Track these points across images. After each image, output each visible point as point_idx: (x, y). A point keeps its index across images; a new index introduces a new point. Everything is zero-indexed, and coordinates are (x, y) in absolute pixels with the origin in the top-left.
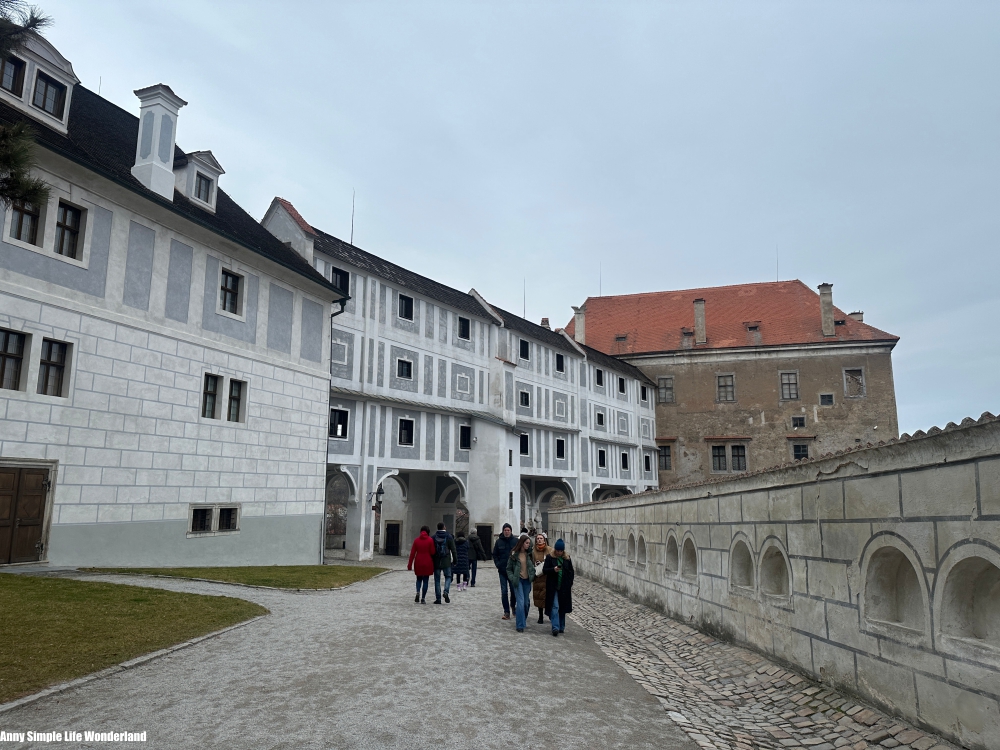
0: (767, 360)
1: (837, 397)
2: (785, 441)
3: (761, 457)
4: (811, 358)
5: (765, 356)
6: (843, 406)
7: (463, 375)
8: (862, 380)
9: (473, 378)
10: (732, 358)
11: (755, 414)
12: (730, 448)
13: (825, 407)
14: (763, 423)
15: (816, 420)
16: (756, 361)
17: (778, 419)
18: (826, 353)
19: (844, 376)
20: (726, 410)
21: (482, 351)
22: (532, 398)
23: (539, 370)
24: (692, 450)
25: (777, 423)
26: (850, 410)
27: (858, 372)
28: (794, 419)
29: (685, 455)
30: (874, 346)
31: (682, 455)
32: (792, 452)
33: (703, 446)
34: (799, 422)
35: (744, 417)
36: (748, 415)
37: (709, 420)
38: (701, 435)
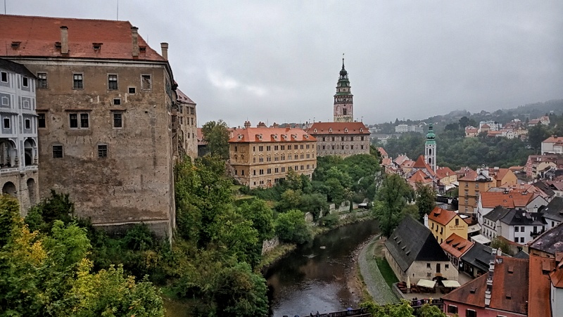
0: (101, 67)
1: (137, 89)
2: (109, 112)
3: (97, 120)
4: (125, 68)
5: (100, 65)
6: (140, 94)
8: (150, 81)
10: (83, 64)
11: (94, 97)
12: (80, 115)
13: (131, 94)
14: (98, 101)
15: (126, 101)
16: (95, 67)
17: (106, 100)
18: (133, 65)
19: (141, 78)
20: (78, 93)
24: (58, 116)
25: (106, 102)
26: (143, 96)
27: (149, 77)
28: (115, 100)
29: (54, 119)
30: (156, 64)
31: (52, 119)
32: (113, 117)
33: (65, 114)
34: (117, 102)
35: (88, 98)
36: (90, 97)
37: (68, 99)
38: (63, 108)
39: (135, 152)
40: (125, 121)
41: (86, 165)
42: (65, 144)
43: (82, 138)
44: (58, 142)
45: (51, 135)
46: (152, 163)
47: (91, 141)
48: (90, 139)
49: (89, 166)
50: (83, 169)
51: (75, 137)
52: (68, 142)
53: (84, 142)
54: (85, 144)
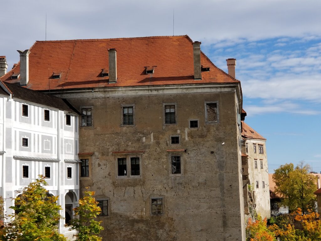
0: (156, 96)
1: (200, 122)
2: (166, 154)
4: (185, 94)
5: (155, 93)
6: (204, 128)
8: (217, 110)
10: (134, 94)
11: (146, 135)
12: (130, 159)
13: (193, 129)
14: (152, 140)
15: (187, 139)
16: (149, 96)
17: (162, 138)
18: (195, 91)
19: (206, 107)
20: (128, 132)
24: (104, 162)
25: (161, 141)
26: (208, 131)
27: (215, 105)
28: (173, 138)
29: (99, 165)
30: (225, 87)
31: (97, 165)
32: (170, 161)
33: (112, 158)
34: (175, 140)
35: (140, 137)
36: (142, 136)
37: (116, 140)
38: (110, 150)
39: (198, 207)
40: (185, 166)
41: (136, 226)
42: (111, 197)
43: (131, 189)
44: (103, 195)
45: (95, 187)
46: (220, 223)
47: (143, 193)
48: (142, 191)
49: (141, 228)
50: (133, 232)
51: (124, 188)
52: (115, 195)
53: (135, 195)
54: (135, 197)
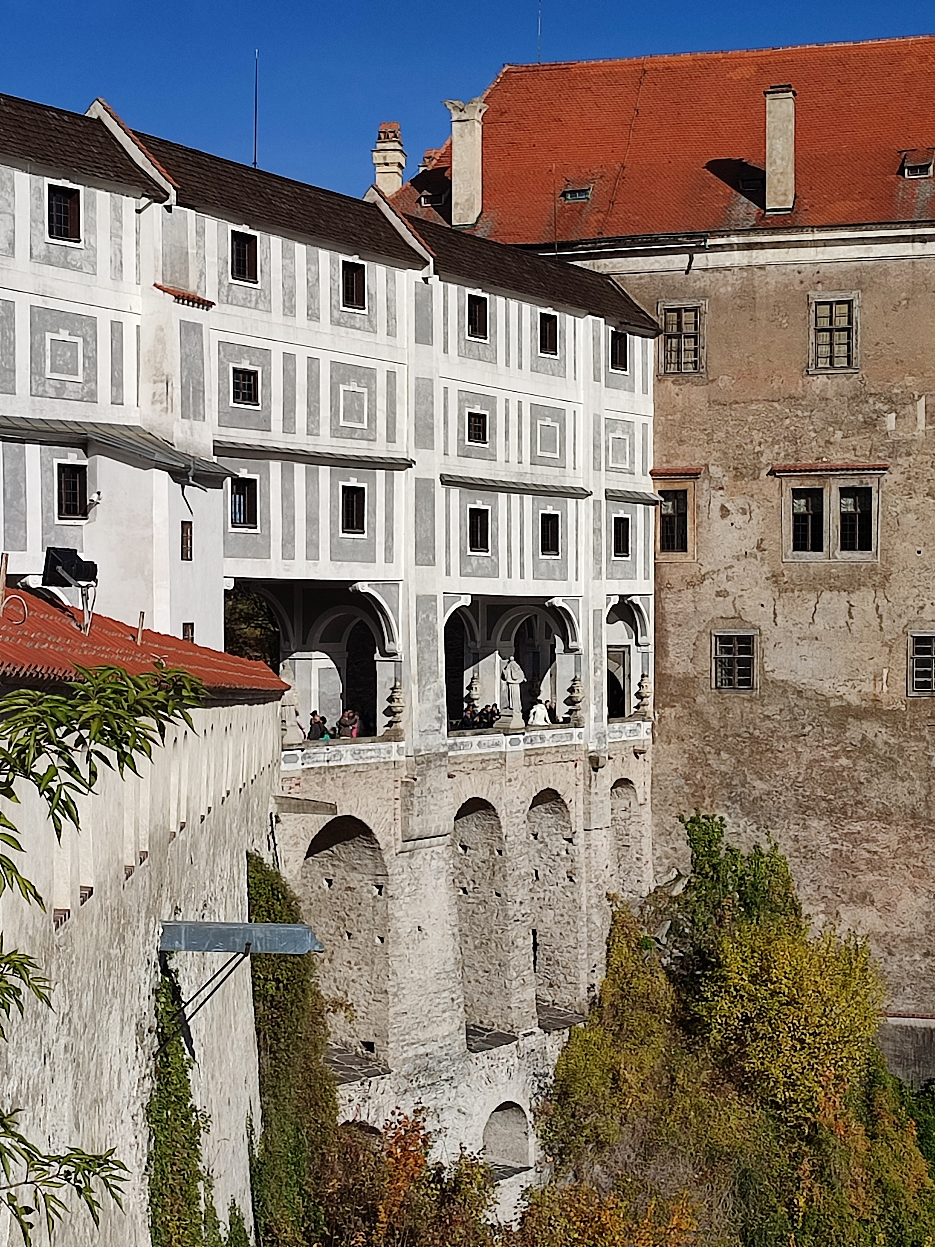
7: (64, 335)
9: (91, 341)
10: (855, 252)
11: (901, 404)
12: (836, 493)
14: (921, 426)
16: (915, 262)
20: (830, 394)
21: (118, 268)
22: (267, 385)
23: (290, 309)
24: (740, 501)
29: (725, 512)
31: (716, 513)
33: (770, 488)
35: (875, 411)
36: (886, 408)
37: (788, 421)
38: (763, 460)
41: (856, 731)
42: (766, 624)
43: (840, 601)
44: (738, 619)
45: (708, 588)
47: (880, 617)
48: (877, 608)
49: (870, 736)
50: (844, 750)
51: (812, 596)
52: (779, 619)
53: (851, 621)
54: (853, 628)
